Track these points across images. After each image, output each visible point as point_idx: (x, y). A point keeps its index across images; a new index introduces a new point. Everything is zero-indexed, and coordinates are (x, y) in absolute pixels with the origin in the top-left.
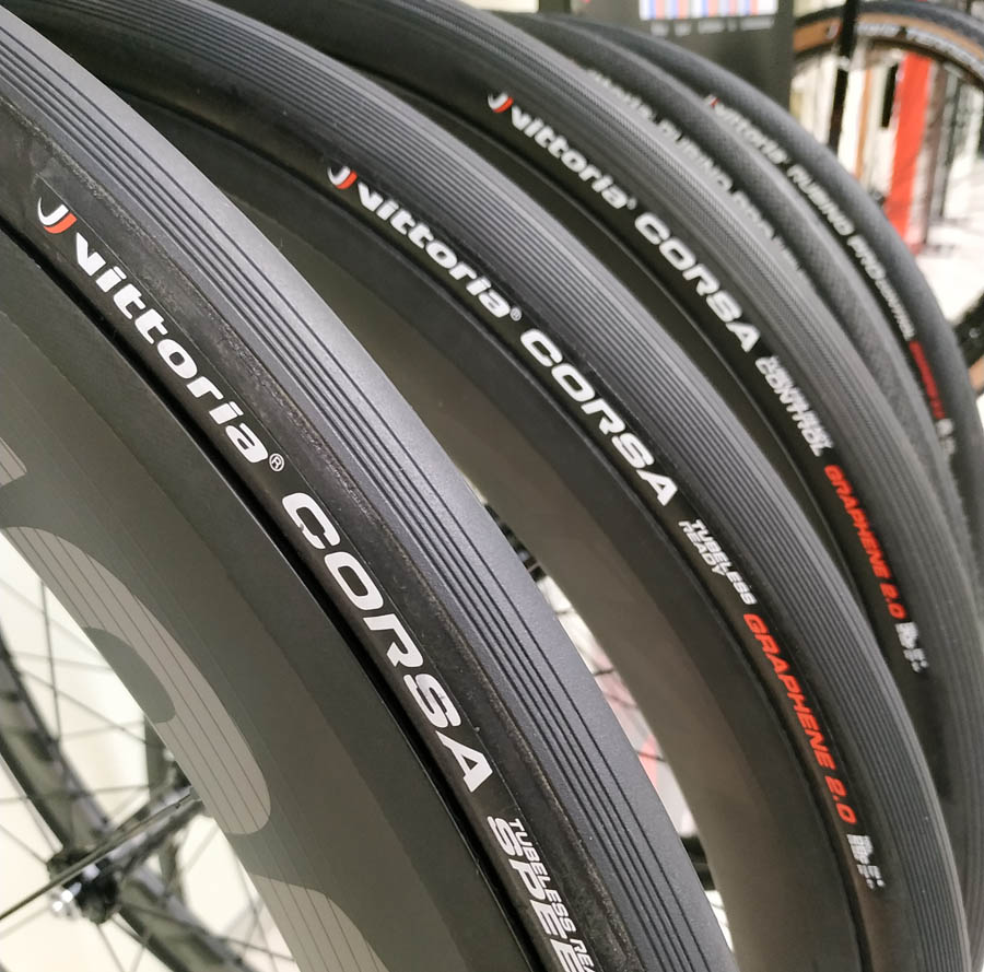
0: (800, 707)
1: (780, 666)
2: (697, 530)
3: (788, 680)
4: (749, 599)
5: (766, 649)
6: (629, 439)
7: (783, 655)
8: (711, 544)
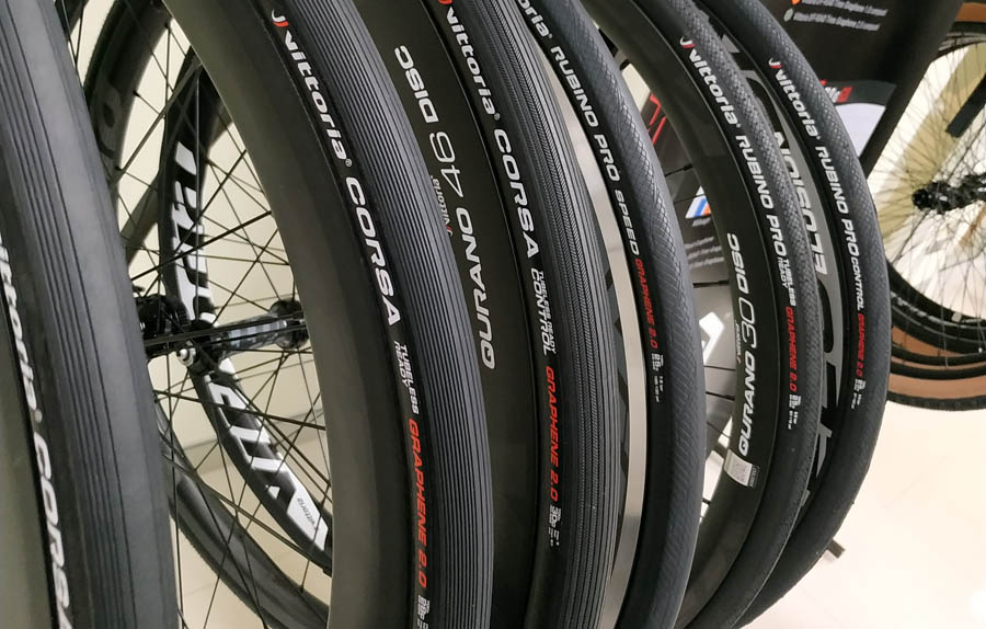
0: (420, 495)
1: (418, 463)
2: (403, 351)
3: (419, 473)
4: (416, 410)
5: (414, 447)
6: (384, 274)
7: (422, 455)
8: (407, 364)
